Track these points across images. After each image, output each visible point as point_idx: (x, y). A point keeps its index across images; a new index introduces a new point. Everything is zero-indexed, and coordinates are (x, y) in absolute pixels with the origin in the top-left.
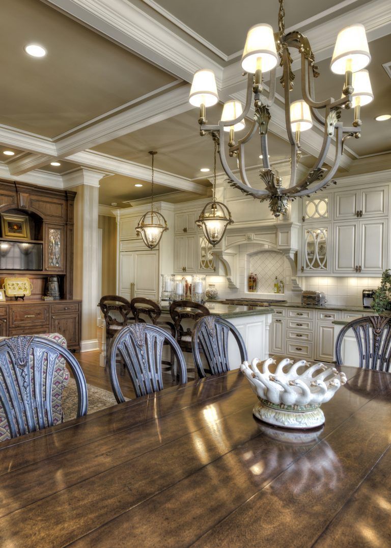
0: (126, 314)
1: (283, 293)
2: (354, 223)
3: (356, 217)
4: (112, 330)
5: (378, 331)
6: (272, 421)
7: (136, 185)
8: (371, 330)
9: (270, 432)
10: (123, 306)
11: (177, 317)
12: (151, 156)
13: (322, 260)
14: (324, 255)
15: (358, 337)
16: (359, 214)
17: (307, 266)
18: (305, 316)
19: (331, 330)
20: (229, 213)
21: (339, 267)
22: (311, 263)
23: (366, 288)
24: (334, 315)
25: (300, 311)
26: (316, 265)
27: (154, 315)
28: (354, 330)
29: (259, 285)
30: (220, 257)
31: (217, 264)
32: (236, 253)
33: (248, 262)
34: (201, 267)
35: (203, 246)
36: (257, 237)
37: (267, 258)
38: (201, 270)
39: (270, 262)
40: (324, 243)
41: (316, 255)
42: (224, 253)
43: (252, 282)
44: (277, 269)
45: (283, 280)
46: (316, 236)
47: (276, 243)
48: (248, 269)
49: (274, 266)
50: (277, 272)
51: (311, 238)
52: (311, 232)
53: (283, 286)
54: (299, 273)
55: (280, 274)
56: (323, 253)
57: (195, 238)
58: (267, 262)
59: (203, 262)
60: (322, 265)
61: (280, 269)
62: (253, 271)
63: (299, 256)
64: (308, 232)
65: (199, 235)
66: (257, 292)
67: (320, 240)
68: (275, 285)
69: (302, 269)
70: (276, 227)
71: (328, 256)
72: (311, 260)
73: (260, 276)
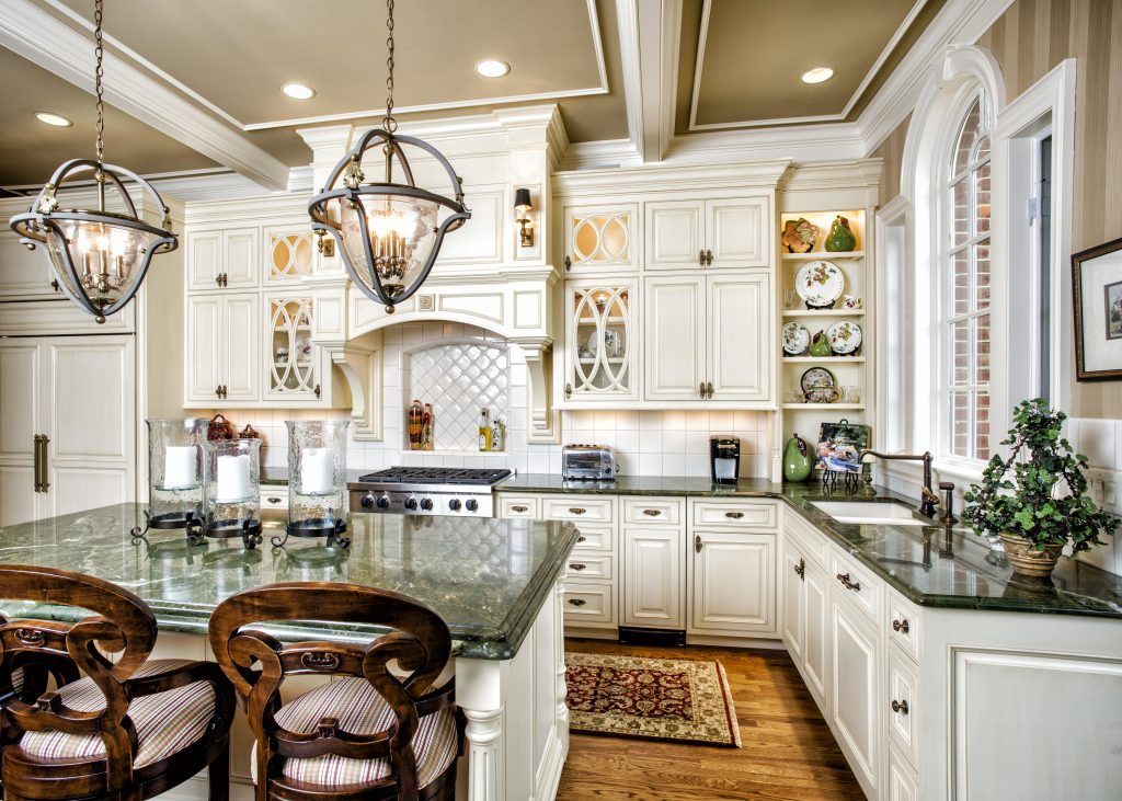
1: (502, 450)
2: (693, 280)
3: (698, 265)
13: (615, 368)
14: (621, 356)
16: (705, 258)
17: (579, 383)
21: (660, 388)
25: (578, 501)
26: (599, 382)
30: (335, 356)
31: (325, 379)
32: (374, 348)
33: (407, 371)
34: (274, 384)
35: (278, 329)
36: (447, 303)
37: (455, 363)
38: (275, 394)
39: (464, 372)
40: (620, 327)
41: (601, 355)
42: (349, 346)
43: (418, 425)
44: (483, 391)
45: (504, 418)
46: (600, 307)
47: (501, 322)
48: (407, 390)
49: (474, 382)
50: (485, 398)
51: (586, 312)
52: (587, 298)
53: (503, 435)
54: (559, 402)
55: (492, 401)
56: (617, 353)
57: (255, 303)
58: (456, 371)
59: (281, 371)
60: (616, 380)
61: (493, 391)
62: (420, 395)
63: (557, 357)
64: (578, 297)
65: (266, 295)
66: (432, 449)
67: (613, 319)
68: (482, 432)
69: (569, 392)
70: (505, 277)
71: (631, 358)
72: (587, 368)
73: (437, 410)
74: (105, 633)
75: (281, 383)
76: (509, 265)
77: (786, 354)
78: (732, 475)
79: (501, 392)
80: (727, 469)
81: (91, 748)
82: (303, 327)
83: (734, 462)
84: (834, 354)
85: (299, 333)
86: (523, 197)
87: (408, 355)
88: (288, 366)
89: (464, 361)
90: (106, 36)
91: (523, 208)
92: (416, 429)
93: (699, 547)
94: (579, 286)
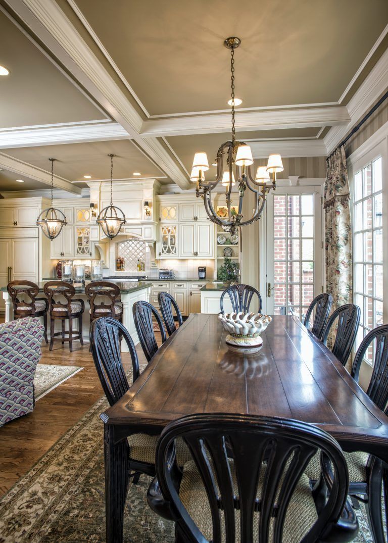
0: (35, 296)
1: (144, 271)
2: (193, 224)
3: (194, 220)
4: (19, 311)
5: (241, 293)
6: (244, 344)
7: (17, 181)
8: (237, 292)
9: (242, 350)
10: (31, 289)
11: (92, 295)
12: (51, 162)
13: (173, 248)
14: (174, 244)
15: (231, 297)
16: (196, 219)
17: (163, 252)
18: (164, 286)
19: (182, 294)
20: (124, 215)
21: (184, 253)
22: (165, 250)
23: (201, 266)
24: (183, 285)
25: (161, 283)
26: (169, 251)
27: (69, 295)
28: (229, 293)
29: (125, 265)
30: (96, 244)
31: (93, 250)
32: (107, 241)
33: (117, 248)
34: (78, 252)
35: (79, 236)
36: (127, 230)
37: (130, 246)
38: (78, 255)
39: (133, 249)
40: (174, 236)
41: (169, 245)
42: (100, 242)
43: (120, 264)
44: (139, 254)
45: (144, 261)
46: (169, 231)
47: (141, 236)
48: (117, 253)
49: (136, 251)
50: (138, 256)
51: (165, 233)
52: (165, 229)
53: (144, 266)
54: (158, 257)
55: (141, 257)
56: (173, 243)
57: (72, 228)
58: (131, 248)
59: (80, 248)
60: (173, 251)
61: (141, 254)
62: (120, 255)
63: (157, 245)
64: (163, 229)
65: (76, 227)
66: (124, 271)
67: (171, 235)
68: (138, 266)
69: (160, 254)
70: (142, 224)
71: (177, 245)
72: (165, 248)
73: (125, 259)
74: (68, 291)
75: (80, 252)
76: (143, 221)
77: (218, 244)
78: (204, 276)
79: (144, 254)
80: (203, 275)
81: (65, 310)
82: (87, 236)
83: (204, 273)
84: (232, 244)
85: (85, 238)
86: (146, 204)
87: (117, 244)
88: (82, 247)
89: (133, 245)
90: (54, 175)
91: (146, 206)
92: (119, 265)
93: (191, 294)
94: (163, 226)
